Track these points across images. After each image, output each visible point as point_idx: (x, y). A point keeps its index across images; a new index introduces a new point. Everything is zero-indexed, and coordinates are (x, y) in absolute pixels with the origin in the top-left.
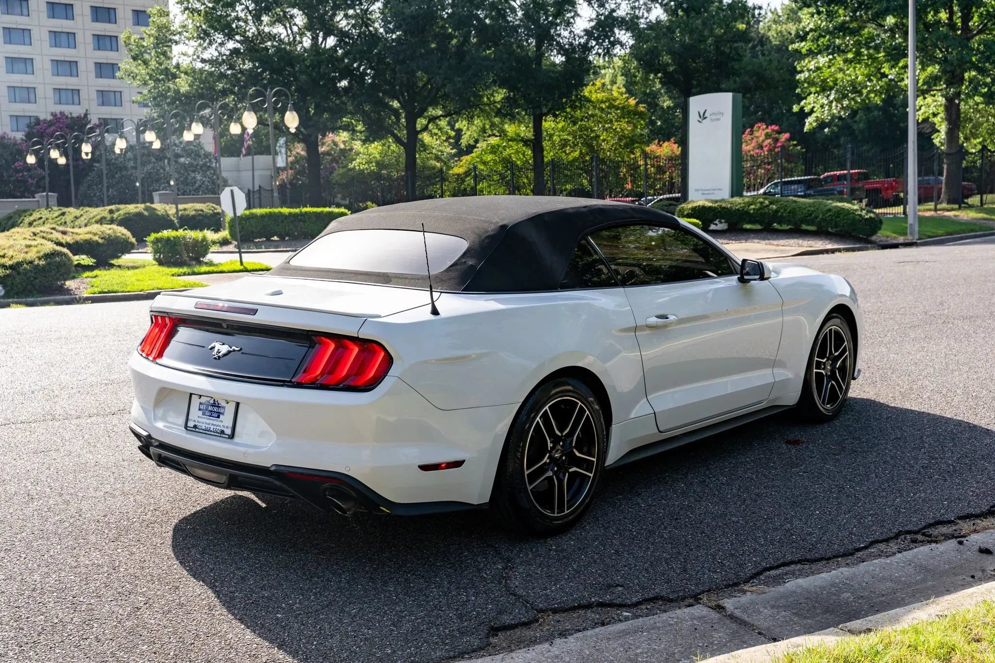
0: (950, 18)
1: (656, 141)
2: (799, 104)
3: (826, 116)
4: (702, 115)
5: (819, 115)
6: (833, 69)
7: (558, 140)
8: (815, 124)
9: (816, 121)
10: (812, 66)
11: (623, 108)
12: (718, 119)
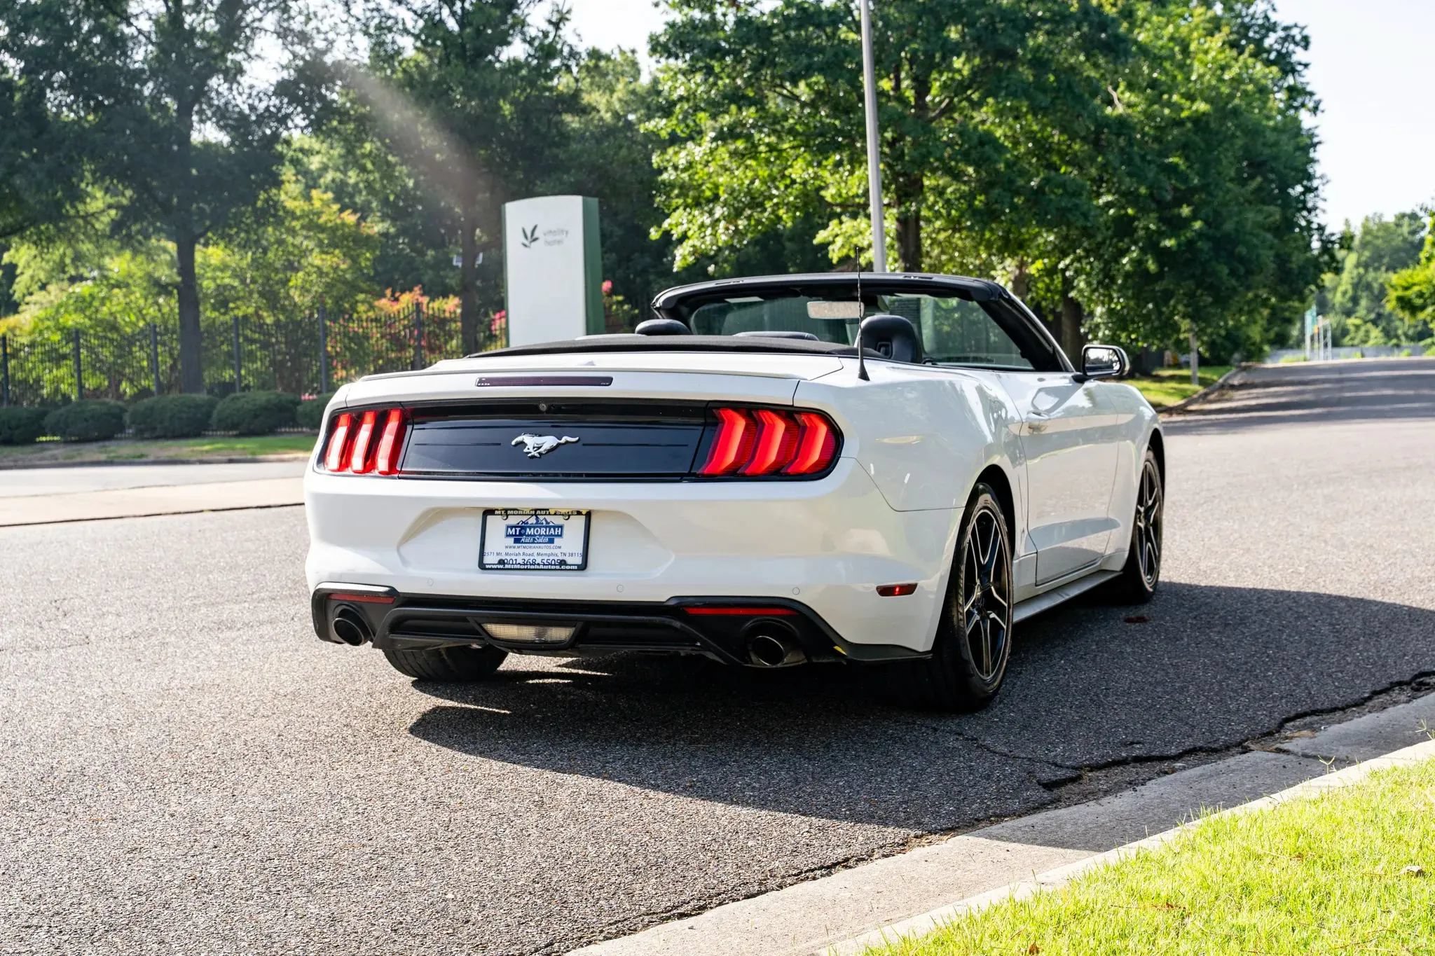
0: (897, 87)
1: (388, 292)
2: (660, 226)
3: (707, 243)
4: (529, 234)
5: (698, 243)
6: (712, 167)
7: (212, 286)
8: (691, 259)
9: (693, 253)
10: (682, 160)
11: (334, 230)
12: (559, 242)
